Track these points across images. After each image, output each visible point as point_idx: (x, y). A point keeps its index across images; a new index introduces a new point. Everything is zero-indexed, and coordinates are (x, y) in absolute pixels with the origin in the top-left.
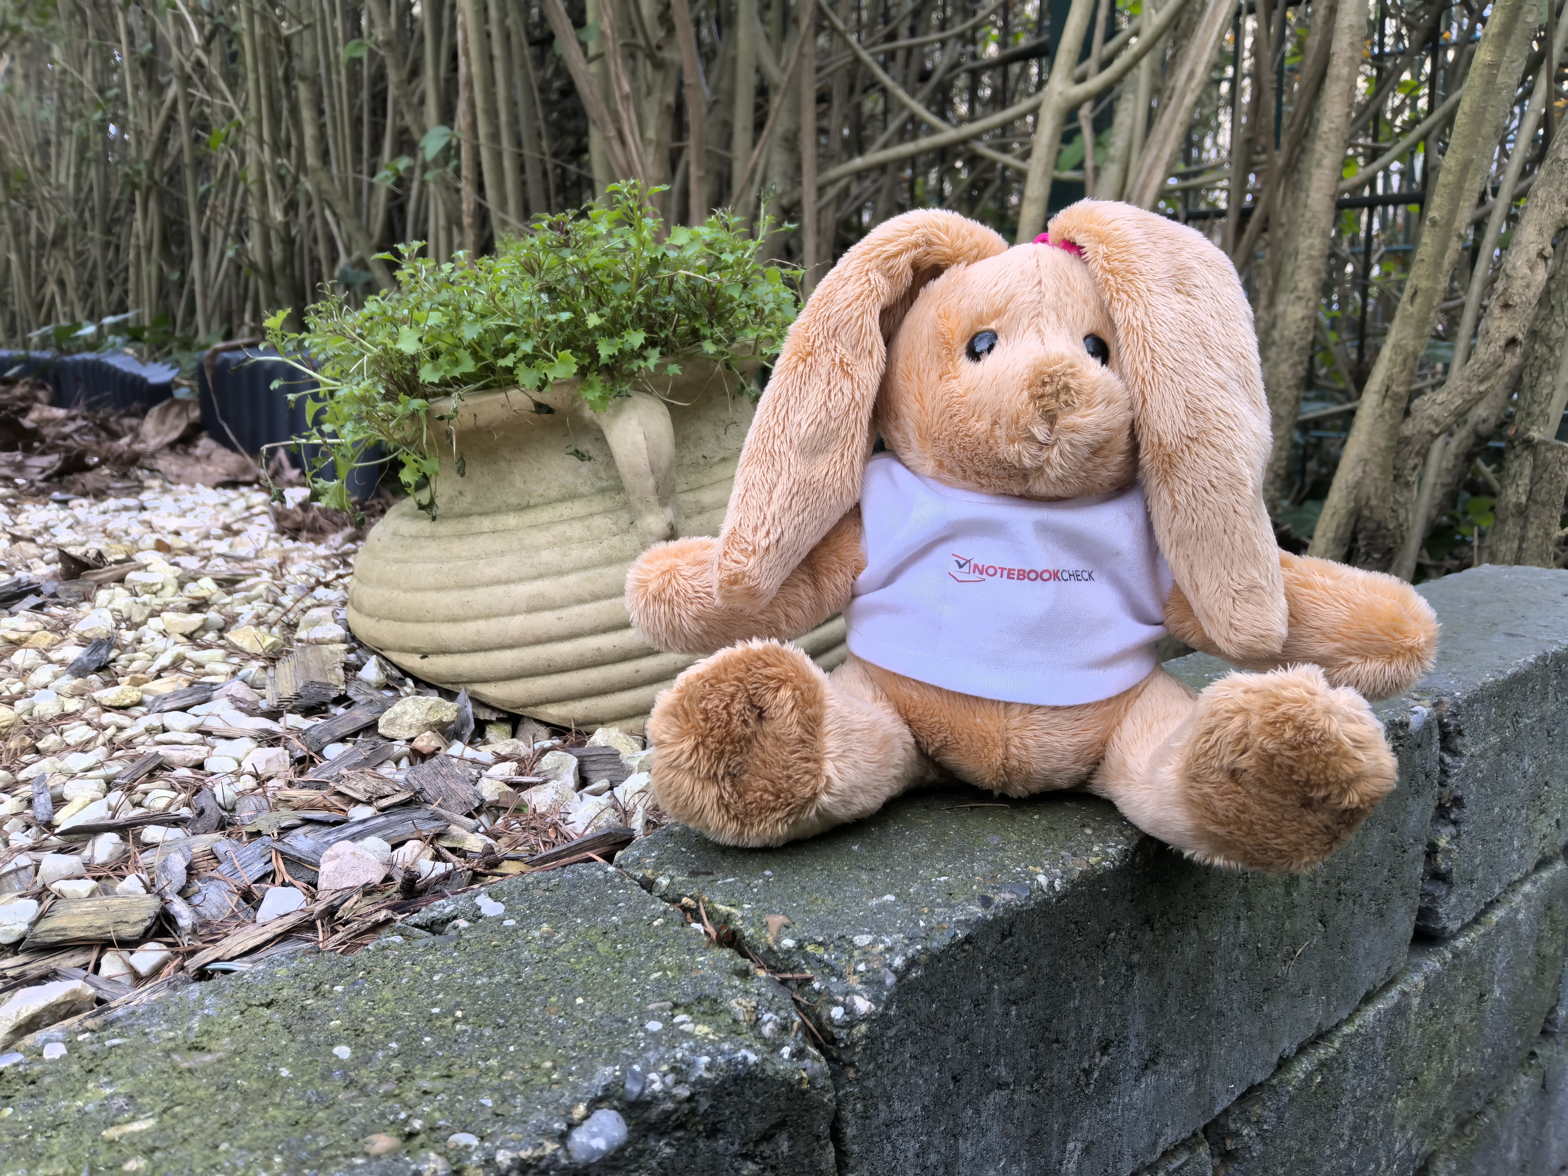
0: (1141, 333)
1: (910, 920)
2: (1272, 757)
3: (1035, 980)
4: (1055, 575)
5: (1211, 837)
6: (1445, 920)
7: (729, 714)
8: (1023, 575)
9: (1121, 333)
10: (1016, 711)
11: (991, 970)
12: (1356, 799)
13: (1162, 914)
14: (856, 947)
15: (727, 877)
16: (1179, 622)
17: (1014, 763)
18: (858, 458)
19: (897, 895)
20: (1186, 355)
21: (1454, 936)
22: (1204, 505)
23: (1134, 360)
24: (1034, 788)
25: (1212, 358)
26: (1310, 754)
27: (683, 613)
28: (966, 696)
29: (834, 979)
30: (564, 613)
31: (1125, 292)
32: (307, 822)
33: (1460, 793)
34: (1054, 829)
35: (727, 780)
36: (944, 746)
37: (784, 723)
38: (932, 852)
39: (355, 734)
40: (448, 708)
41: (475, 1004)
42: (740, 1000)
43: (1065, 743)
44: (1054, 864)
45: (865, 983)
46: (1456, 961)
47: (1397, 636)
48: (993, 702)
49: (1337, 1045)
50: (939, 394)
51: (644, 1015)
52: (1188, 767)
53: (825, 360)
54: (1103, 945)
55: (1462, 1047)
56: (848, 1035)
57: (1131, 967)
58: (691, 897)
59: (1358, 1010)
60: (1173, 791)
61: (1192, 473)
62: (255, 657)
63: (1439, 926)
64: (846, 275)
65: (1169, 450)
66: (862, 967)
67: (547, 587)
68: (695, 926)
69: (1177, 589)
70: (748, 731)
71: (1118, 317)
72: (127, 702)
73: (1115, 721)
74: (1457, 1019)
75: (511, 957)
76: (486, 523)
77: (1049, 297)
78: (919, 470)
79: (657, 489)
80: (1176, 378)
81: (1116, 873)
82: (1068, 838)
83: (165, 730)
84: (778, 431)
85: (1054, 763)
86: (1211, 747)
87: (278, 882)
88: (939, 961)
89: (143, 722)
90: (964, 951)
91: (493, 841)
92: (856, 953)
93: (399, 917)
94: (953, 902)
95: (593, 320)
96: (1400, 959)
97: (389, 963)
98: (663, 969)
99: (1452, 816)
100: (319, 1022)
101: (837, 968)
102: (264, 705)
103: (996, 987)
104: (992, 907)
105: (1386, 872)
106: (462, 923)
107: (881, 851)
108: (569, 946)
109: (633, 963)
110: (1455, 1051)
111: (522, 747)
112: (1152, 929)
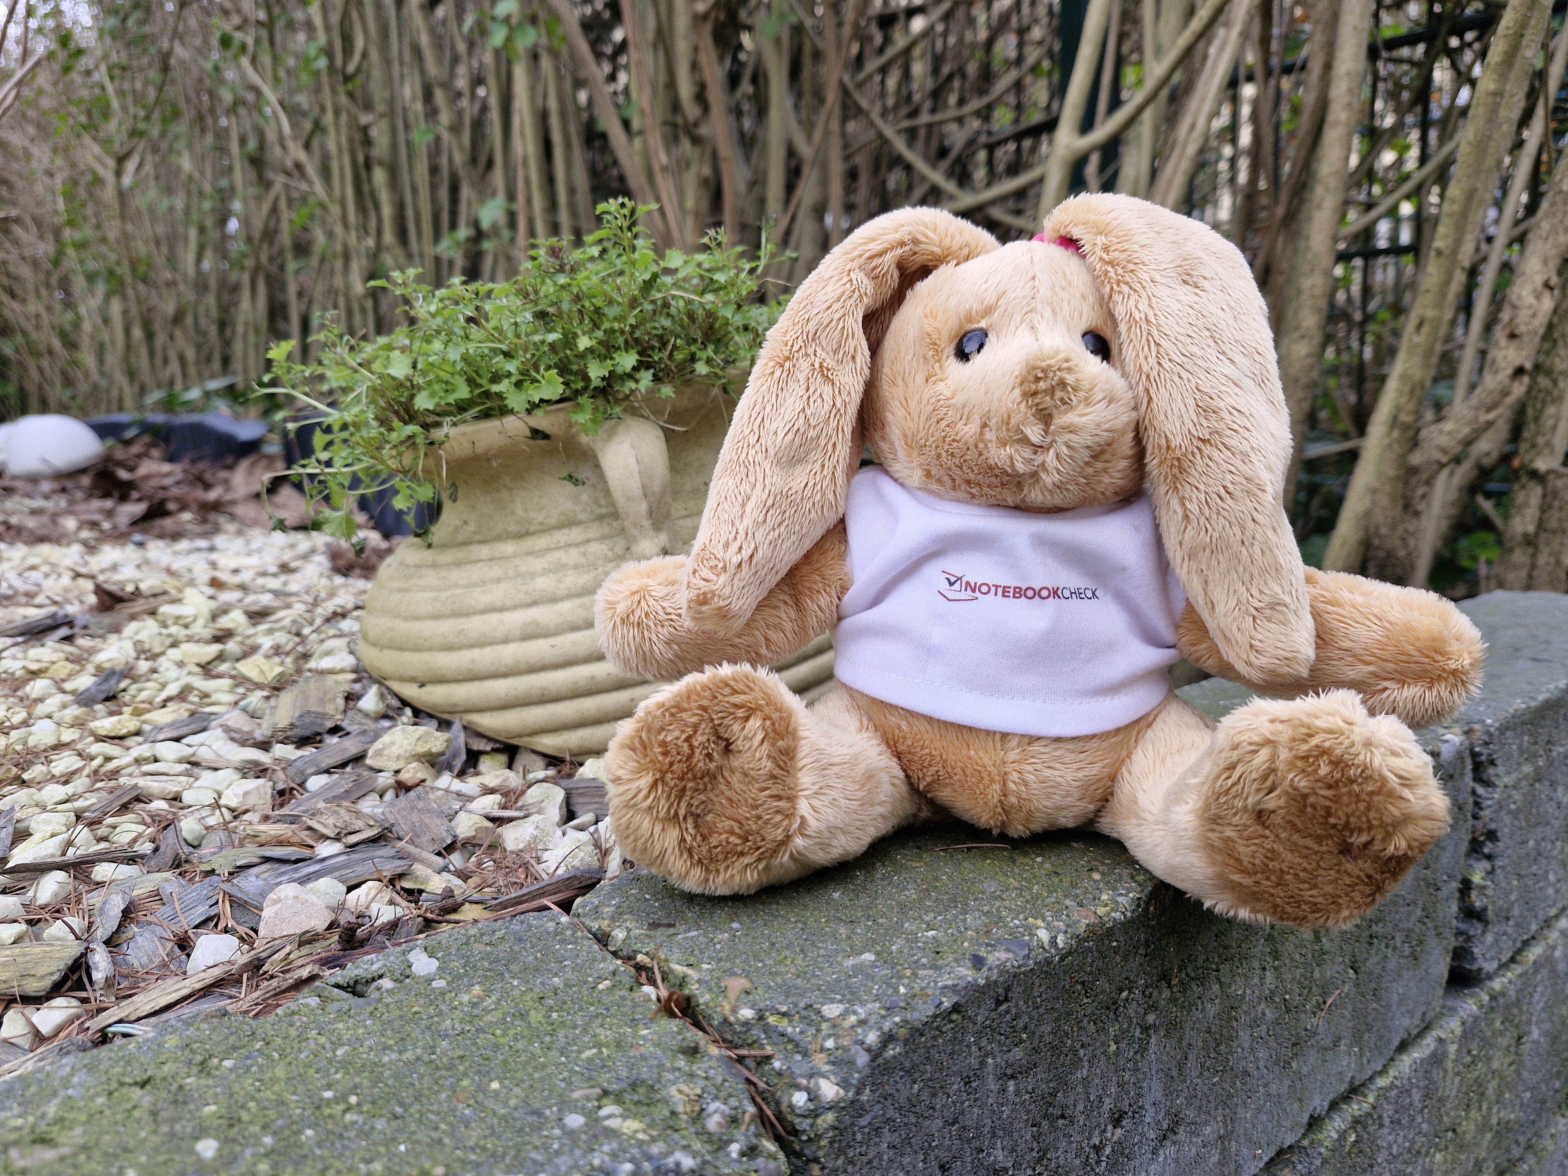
0: (1144, 326)
1: (889, 985)
2: (1305, 796)
3: (1036, 1050)
5: (1235, 887)
6: (1480, 961)
7: (691, 747)
8: (1019, 593)
9: (1123, 328)
10: (1014, 743)
11: (984, 1042)
12: (1403, 844)
13: (1180, 969)
14: (824, 1019)
15: (689, 930)
17: (1013, 800)
18: (839, 469)
19: (878, 954)
20: (1195, 349)
21: (1490, 977)
22: (1218, 513)
23: (1137, 356)
24: (1036, 827)
25: (1224, 353)
26: (1350, 793)
27: (654, 638)
28: (959, 726)
29: (798, 1057)
30: (557, 640)
31: (1127, 283)
32: (267, 860)
33: (1493, 826)
34: (1057, 873)
35: (690, 820)
36: (937, 780)
38: (920, 900)
39: (343, 765)
40: (437, 739)
41: (373, 1087)
42: (683, 1087)
43: (1069, 778)
44: (1056, 916)
45: (833, 1063)
46: (1494, 1004)
47: (1438, 657)
48: (988, 732)
49: (1371, 1099)
50: (925, 397)
51: (566, 1105)
52: (1207, 807)
53: (804, 365)
54: (1113, 1007)
55: (1500, 1094)
56: (812, 1125)
57: (1146, 1029)
58: (647, 954)
59: (1392, 1060)
60: (1190, 834)
62: (259, 686)
63: (1475, 967)
64: (827, 276)
65: (1178, 453)
66: (830, 1044)
67: (542, 614)
68: (648, 989)
69: (1190, 609)
70: (712, 766)
71: (1120, 311)
72: (124, 732)
73: (1124, 753)
74: (1495, 1065)
75: (429, 1028)
76: (484, 551)
78: (907, 482)
79: (650, 514)
80: (1184, 374)
81: (1128, 925)
82: (1074, 886)
83: (156, 760)
84: (753, 439)
85: (1057, 800)
86: (1233, 785)
87: (220, 927)
88: (922, 1035)
89: (135, 752)
90: (951, 1021)
91: (459, 882)
92: (824, 1026)
93: (328, 973)
94: (940, 962)
95: (584, 342)
96: (1435, 1003)
97: (293, 1032)
98: (599, 1045)
99: (1486, 850)
100: (192, 1107)
101: (802, 1044)
102: (259, 735)
103: (990, 1061)
104: (985, 969)
105: (1419, 912)
106: (386, 983)
107: (864, 900)
108: (499, 1014)
109: (566, 1037)
110: (1493, 1098)
111: (513, 779)
112: (1169, 986)
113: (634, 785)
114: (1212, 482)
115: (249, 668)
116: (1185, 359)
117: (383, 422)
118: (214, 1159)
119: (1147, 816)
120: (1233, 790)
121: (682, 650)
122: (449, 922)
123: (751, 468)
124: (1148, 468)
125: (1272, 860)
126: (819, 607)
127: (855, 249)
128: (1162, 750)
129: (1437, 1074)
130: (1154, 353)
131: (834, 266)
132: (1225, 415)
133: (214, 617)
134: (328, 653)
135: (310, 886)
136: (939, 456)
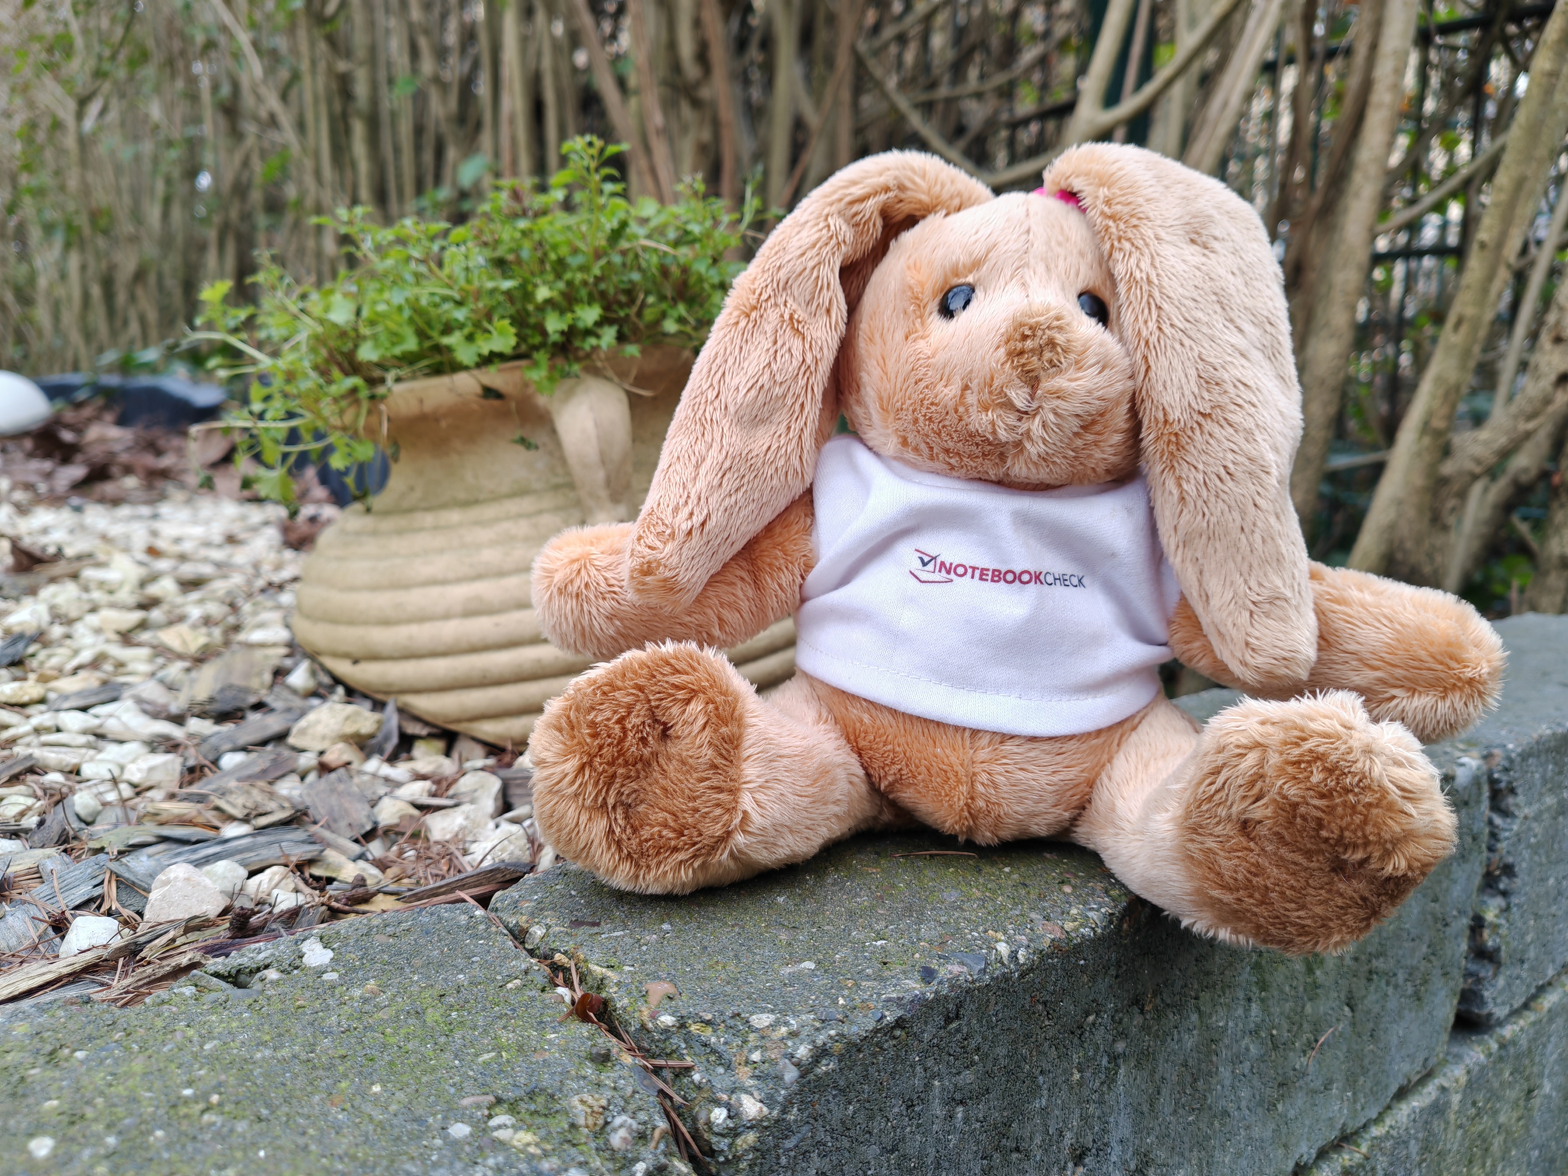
0: (1145, 287)
1: (827, 995)
2: (1295, 806)
3: (990, 1074)
5: (1214, 904)
6: (1491, 1005)
7: (624, 730)
9: (1122, 288)
10: (985, 741)
11: (930, 1062)
13: (1155, 994)
14: (752, 1029)
15: (614, 929)
16: (1187, 643)
17: (981, 803)
18: (807, 432)
19: (819, 963)
20: (1199, 315)
21: (1500, 1023)
22: (1217, 496)
23: (1137, 318)
24: (1006, 834)
25: (1231, 321)
26: (1344, 804)
27: (594, 611)
29: (721, 1070)
30: (502, 619)
31: (1129, 240)
32: (164, 839)
33: (1510, 860)
34: (1025, 885)
35: (619, 810)
36: (899, 780)
37: (693, 743)
38: (873, 907)
39: (264, 743)
40: (368, 719)
41: (240, 1086)
42: (586, 1097)
43: (1043, 781)
44: (1018, 930)
45: (758, 1078)
46: (1503, 1053)
48: (957, 728)
49: (1364, 1149)
50: (904, 356)
51: (453, 1113)
52: (1188, 815)
53: (772, 316)
54: (1078, 1031)
55: (1506, 1151)
56: (730, 1146)
57: (1114, 1058)
58: (565, 953)
59: (1389, 1107)
60: (1169, 844)
61: (1204, 458)
62: (180, 657)
63: (1485, 1011)
64: (803, 220)
65: (1176, 428)
66: (756, 1056)
67: (486, 589)
68: (561, 990)
69: (1184, 603)
70: (646, 752)
71: (1120, 270)
72: (26, 699)
73: (1105, 757)
74: (1502, 1119)
75: (311, 1024)
76: (429, 519)
77: (1039, 247)
78: (882, 451)
79: (608, 483)
80: (1187, 342)
81: (1097, 942)
82: (1041, 897)
83: (58, 730)
84: (711, 395)
85: (1029, 805)
86: (1217, 791)
87: (102, 910)
88: (859, 1051)
89: (35, 721)
90: (895, 1038)
91: (375, 871)
92: (752, 1037)
93: (212, 961)
94: (887, 974)
95: (543, 293)
96: (1438, 1049)
97: (159, 1023)
98: (499, 1049)
99: (1502, 886)
100: (31, 1100)
101: (726, 1056)
102: (175, 708)
103: (936, 1083)
104: (935, 982)
105: (1424, 949)
106: (272, 974)
107: (811, 906)
108: (392, 1011)
109: (463, 1038)
110: (1498, 1154)
111: (448, 766)
112: (1142, 1012)
113: (558, 769)
114: (1211, 460)
115: (171, 638)
116: (1188, 325)
117: (324, 372)
118: (47, 1159)
120: (1217, 797)
121: (625, 627)
122: (357, 913)
123: (708, 427)
124: (1144, 444)
125: (1256, 875)
126: (780, 585)
127: (834, 192)
128: (1145, 754)
129: (1437, 1125)
130: (1154, 317)
131: (810, 210)
132: (1231, 389)
133: (143, 584)
134: (261, 625)
135: (207, 868)
136: (916, 421)
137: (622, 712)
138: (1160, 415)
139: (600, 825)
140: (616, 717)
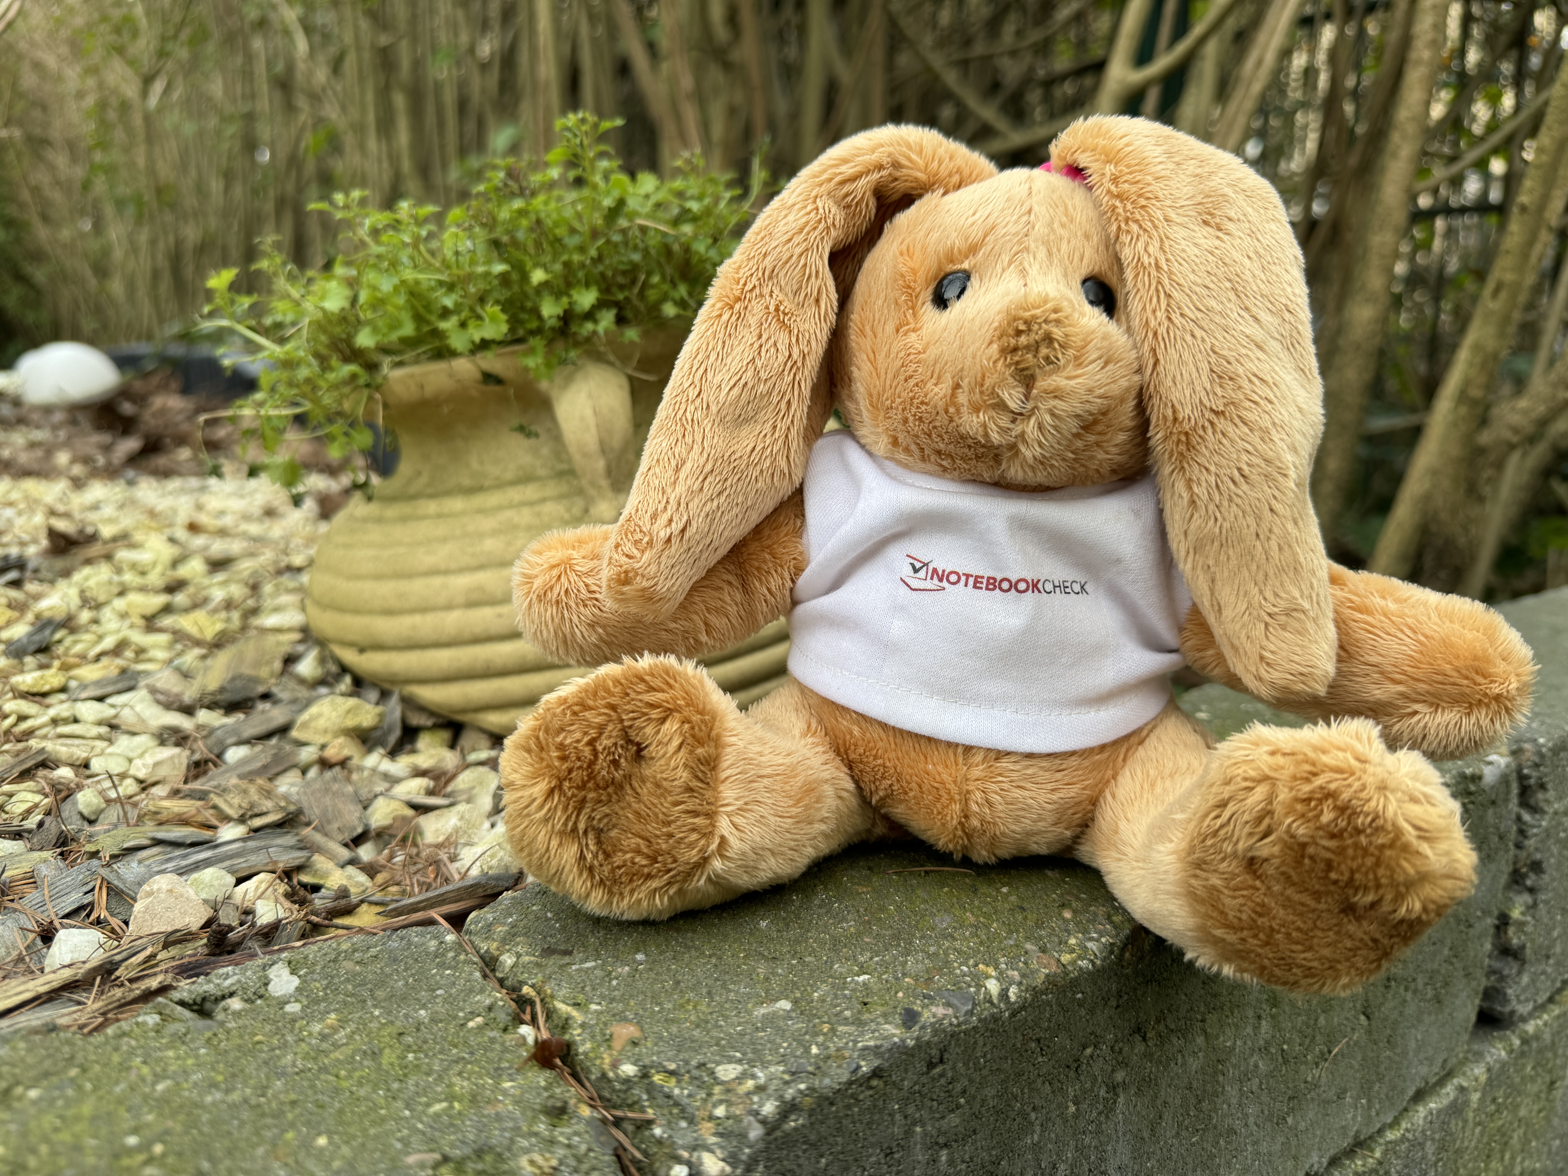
0: (1154, 273)
1: (800, 1042)
2: (1304, 846)
3: (977, 1116)
4: (1034, 586)
5: (1216, 942)
6: (1514, 1003)
8: (993, 584)
9: (1129, 274)
10: (979, 758)
11: (911, 1109)
12: (1418, 906)
13: (1158, 1021)
14: (717, 1081)
15: (586, 960)
16: (1200, 650)
17: (975, 822)
18: (794, 432)
19: (795, 1002)
20: (1213, 303)
21: (1524, 1020)
22: (1231, 500)
24: (1004, 852)
25: (1247, 309)
26: (1356, 845)
27: (575, 619)
28: (916, 735)
29: (683, 1124)
30: (505, 609)
31: (1136, 221)
32: (157, 842)
33: (1538, 856)
34: (1023, 909)
35: (591, 836)
37: (668, 764)
38: (859, 935)
39: (268, 736)
41: (185, 1134)
42: (537, 1157)
44: (1010, 964)
45: (721, 1135)
46: (1526, 1048)
47: (1479, 679)
48: (949, 744)
49: (1378, 1154)
50: (894, 351)
52: (1191, 850)
53: (757, 307)
54: (1076, 1065)
55: (1526, 1142)
57: (1113, 1088)
58: (533, 986)
59: (1406, 1110)
60: (1171, 878)
61: (1216, 458)
62: (198, 643)
63: (1507, 1009)
64: (790, 202)
65: (1186, 427)
66: (720, 1111)
67: (488, 580)
68: (525, 1029)
69: (1195, 611)
70: (618, 775)
71: (1127, 254)
72: (46, 688)
73: (1110, 772)
74: (1523, 1112)
75: (267, 1062)
76: (431, 507)
77: (1040, 228)
78: (875, 449)
79: (609, 472)
80: (1198, 333)
81: (1096, 975)
82: (1039, 925)
83: (76, 721)
84: (693, 393)
86: (1222, 826)
87: (92, 918)
88: (832, 1104)
89: (52, 712)
90: (871, 1088)
91: (362, 878)
92: (717, 1089)
93: (180, 985)
94: (866, 1017)
95: (538, 276)
96: (1458, 1049)
97: (116, 1058)
98: (451, 1098)
99: (1529, 883)
101: (689, 1110)
102: (189, 695)
103: (918, 1129)
104: (917, 1028)
105: (1446, 952)
106: (236, 1003)
107: (794, 932)
108: (348, 1050)
109: (417, 1085)
110: (1518, 1147)
111: (449, 759)
112: (1144, 1039)
114: (1224, 462)
115: (187, 623)
116: (1199, 315)
117: (323, 360)
119: (1128, 850)
120: (1222, 832)
121: (608, 634)
122: (337, 927)
123: (689, 427)
124: (1152, 443)
125: (1261, 915)
126: (769, 590)
128: (1152, 772)
129: (1455, 1125)
130: (1163, 306)
131: (798, 191)
133: (175, 563)
134: (277, 609)
135: (195, 875)
137: (593, 733)
138: (1169, 412)
139: (571, 852)
140: (586, 739)
